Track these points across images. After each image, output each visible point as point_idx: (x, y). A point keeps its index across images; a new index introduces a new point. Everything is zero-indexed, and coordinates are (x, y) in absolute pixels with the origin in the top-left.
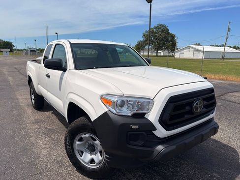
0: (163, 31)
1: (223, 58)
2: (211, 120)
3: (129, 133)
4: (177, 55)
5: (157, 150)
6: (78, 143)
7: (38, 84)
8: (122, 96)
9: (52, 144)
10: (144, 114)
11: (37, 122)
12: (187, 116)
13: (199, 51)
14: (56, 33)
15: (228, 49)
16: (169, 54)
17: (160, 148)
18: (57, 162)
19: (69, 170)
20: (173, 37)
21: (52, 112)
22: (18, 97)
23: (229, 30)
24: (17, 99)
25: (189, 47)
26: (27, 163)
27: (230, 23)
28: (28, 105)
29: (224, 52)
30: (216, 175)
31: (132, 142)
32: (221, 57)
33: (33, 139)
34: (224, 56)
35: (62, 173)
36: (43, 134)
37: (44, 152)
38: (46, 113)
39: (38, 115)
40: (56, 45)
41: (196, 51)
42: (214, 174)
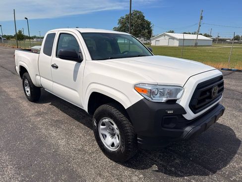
0: (138, 18)
1: (196, 45)
2: (217, 105)
3: (164, 117)
4: (153, 43)
5: (186, 131)
6: (102, 127)
7: (36, 75)
8: (156, 85)
9: (66, 134)
10: (176, 100)
11: (39, 114)
12: (207, 101)
13: (173, 38)
14: (26, 18)
15: (201, 37)
16: (145, 42)
17: (188, 129)
18: (79, 150)
19: (94, 157)
20: (149, 24)
21: (50, 103)
22: (4, 89)
23: (202, 18)
24: (5, 92)
25: (165, 35)
26: (50, 153)
27: (202, 11)
28: (20, 97)
29: (197, 40)
30: (222, 149)
31: (166, 125)
32: (194, 45)
33: (43, 131)
34: (196, 44)
35: (88, 159)
36: (52, 125)
37: (62, 142)
38: (44, 104)
39: (36, 107)
40: (60, 34)
41: (171, 38)
42: (220, 149)
